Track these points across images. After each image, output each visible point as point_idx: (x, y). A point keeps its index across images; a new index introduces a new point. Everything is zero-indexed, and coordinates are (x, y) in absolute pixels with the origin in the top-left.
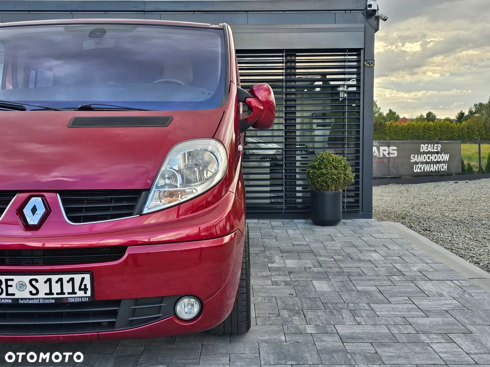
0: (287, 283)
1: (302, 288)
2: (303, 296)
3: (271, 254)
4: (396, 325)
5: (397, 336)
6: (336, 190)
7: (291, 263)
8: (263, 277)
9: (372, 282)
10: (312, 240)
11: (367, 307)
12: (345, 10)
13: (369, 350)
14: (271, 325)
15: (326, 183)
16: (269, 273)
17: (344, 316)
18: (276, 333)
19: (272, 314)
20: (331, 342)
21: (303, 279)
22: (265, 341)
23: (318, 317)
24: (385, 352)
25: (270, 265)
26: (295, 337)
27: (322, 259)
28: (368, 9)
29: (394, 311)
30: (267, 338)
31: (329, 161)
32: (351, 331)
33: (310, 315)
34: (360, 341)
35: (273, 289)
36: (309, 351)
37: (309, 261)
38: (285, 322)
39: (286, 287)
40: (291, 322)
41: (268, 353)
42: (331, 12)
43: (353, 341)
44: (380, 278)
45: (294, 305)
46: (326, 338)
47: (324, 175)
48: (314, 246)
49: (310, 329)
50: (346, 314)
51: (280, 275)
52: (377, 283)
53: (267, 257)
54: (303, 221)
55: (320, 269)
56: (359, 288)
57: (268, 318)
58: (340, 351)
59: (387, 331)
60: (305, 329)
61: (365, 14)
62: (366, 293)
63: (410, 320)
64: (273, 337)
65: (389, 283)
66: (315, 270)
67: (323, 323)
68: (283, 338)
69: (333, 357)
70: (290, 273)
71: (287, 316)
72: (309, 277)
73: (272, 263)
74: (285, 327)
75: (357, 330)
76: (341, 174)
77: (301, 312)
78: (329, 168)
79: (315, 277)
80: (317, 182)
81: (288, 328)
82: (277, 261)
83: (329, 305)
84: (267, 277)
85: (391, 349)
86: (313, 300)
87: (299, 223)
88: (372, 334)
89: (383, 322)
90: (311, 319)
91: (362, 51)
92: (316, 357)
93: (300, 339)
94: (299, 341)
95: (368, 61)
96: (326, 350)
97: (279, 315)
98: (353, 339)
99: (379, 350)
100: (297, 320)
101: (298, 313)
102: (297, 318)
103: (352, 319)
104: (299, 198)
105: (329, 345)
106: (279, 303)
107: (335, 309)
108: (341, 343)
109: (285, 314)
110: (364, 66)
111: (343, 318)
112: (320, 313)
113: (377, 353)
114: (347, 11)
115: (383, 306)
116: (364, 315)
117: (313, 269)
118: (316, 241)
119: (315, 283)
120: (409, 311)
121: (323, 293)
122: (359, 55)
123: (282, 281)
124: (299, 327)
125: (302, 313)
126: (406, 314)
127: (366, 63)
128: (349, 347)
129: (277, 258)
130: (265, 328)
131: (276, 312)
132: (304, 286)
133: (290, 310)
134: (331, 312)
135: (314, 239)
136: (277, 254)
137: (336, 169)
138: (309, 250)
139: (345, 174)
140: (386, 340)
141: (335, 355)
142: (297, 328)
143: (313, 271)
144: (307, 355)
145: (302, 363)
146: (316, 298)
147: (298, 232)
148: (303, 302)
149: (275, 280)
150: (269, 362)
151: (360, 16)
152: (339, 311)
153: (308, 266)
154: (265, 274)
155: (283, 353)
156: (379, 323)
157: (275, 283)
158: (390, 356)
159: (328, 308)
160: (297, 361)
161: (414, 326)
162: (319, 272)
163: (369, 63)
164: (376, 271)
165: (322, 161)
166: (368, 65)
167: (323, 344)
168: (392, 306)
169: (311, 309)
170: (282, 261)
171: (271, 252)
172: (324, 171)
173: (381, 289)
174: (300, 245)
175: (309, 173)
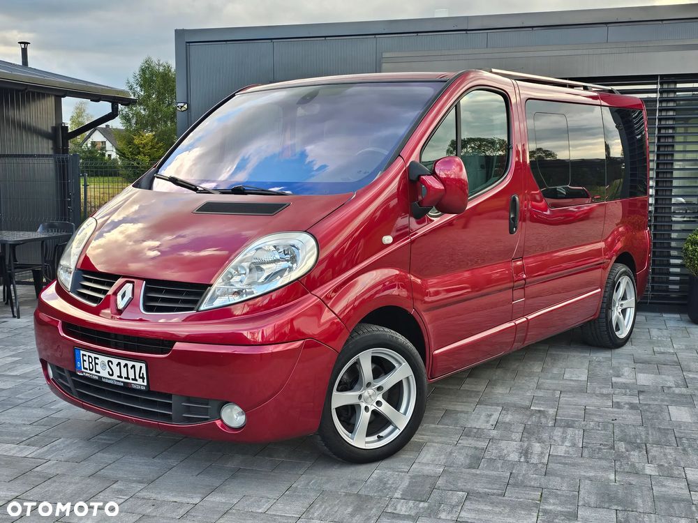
0: (633, 407)
1: (652, 414)
2: (651, 425)
3: (619, 363)
7: (644, 379)
8: (603, 395)
10: (684, 347)
14: (600, 458)
16: (610, 390)
18: (605, 469)
19: (605, 445)
20: (675, 488)
21: (656, 403)
22: (589, 478)
23: (665, 455)
25: (614, 379)
26: (629, 477)
27: (691, 376)
30: (592, 474)
33: (654, 451)
35: (613, 413)
36: (642, 497)
37: (671, 378)
38: (619, 457)
39: (631, 411)
40: (628, 458)
41: (590, 493)
45: (636, 436)
46: (669, 483)
48: (684, 356)
49: (650, 469)
51: (625, 395)
53: (613, 368)
54: (677, 316)
55: (684, 390)
57: (597, 450)
58: (684, 500)
60: (644, 468)
64: (600, 474)
66: (677, 391)
67: (670, 463)
68: (612, 477)
69: (673, 508)
70: (640, 392)
71: (624, 450)
72: (666, 401)
73: (618, 376)
74: (618, 463)
77: (643, 447)
79: (674, 401)
81: (621, 465)
82: (626, 374)
83: (684, 441)
84: (607, 396)
86: (665, 432)
87: (670, 319)
90: (654, 457)
92: (650, 504)
93: (633, 480)
94: (632, 482)
96: (664, 498)
97: (613, 447)
100: (635, 456)
101: (638, 447)
102: (636, 454)
104: (674, 283)
105: (671, 492)
106: (617, 431)
107: (690, 446)
108: (687, 491)
109: (622, 446)
112: (668, 450)
117: (674, 389)
118: (688, 348)
119: (673, 409)
121: (679, 425)
123: (626, 403)
124: (637, 465)
125: (644, 448)
129: (626, 371)
130: (591, 462)
131: (610, 443)
132: (656, 412)
133: (630, 443)
134: (684, 450)
135: (686, 346)
136: (627, 364)
138: (675, 362)
141: (675, 505)
142: (633, 465)
143: (674, 393)
144: (639, 501)
145: (630, 509)
146: (668, 429)
147: (665, 332)
148: (648, 434)
149: (618, 400)
150: (588, 504)
152: (696, 449)
153: (669, 384)
154: (605, 391)
155: (609, 495)
157: (617, 405)
159: (682, 444)
160: (624, 506)
162: (682, 395)
167: (663, 489)
169: (658, 443)
170: (632, 375)
171: (620, 360)
174: (663, 353)
175: (687, 250)
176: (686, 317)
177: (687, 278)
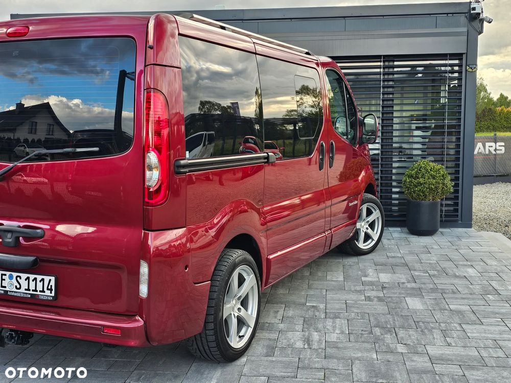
0: (380, 299)
1: (395, 304)
2: (396, 313)
3: (365, 266)
4: (486, 348)
5: (486, 360)
6: (433, 200)
7: (384, 277)
8: (357, 291)
9: (466, 301)
10: (408, 252)
11: (459, 328)
12: (447, 14)
13: (457, 372)
14: (363, 342)
15: (423, 192)
16: (362, 288)
17: (435, 336)
18: (368, 350)
19: (365, 331)
20: (421, 362)
21: (396, 295)
22: (358, 359)
23: (409, 336)
24: (473, 375)
25: (363, 279)
26: (387, 355)
27: (417, 273)
28: (472, 12)
29: (485, 333)
30: (359, 355)
31: (427, 170)
32: (441, 352)
33: (401, 333)
34: (449, 362)
35: (366, 305)
36: (399, 371)
37: (403, 276)
38: (377, 340)
39: (379, 303)
40: (383, 340)
41: (360, 371)
42: (431, 15)
43: (443, 363)
44: (474, 296)
45: (386, 322)
46: (416, 358)
47: (421, 184)
48: (409, 258)
49: (401, 349)
50: (437, 334)
51: (373, 290)
52: (471, 302)
53: (361, 270)
54: (399, 229)
55: (413, 285)
56: (452, 307)
57: (360, 335)
58: (429, 372)
59: (477, 353)
60: (396, 348)
61: (468, 17)
62: (459, 312)
63: (501, 343)
64: (365, 354)
65: (483, 302)
66: (409, 285)
67: (414, 342)
68: (375, 356)
69: (422, 378)
70: (383, 288)
71: (379, 334)
72: (403, 294)
73: (366, 276)
74: (377, 345)
75: (447, 351)
76: (439, 183)
77: (392, 330)
78: (426, 178)
79: (408, 293)
80: (414, 192)
81: (380, 346)
82: (371, 274)
83: (421, 324)
84: (360, 291)
85: (479, 373)
86: (405, 318)
87: (394, 231)
88: (461, 356)
89: (473, 344)
90: (402, 338)
91: (464, 56)
92: (406, 376)
93: (390, 357)
94: (390, 360)
95: (471, 66)
96: (415, 371)
97: (371, 333)
98: (442, 360)
99: (466, 373)
100: (388, 338)
101: (389, 331)
102: (389, 337)
103: (443, 339)
104: (395, 205)
105: (419, 365)
106: (372, 319)
107: (426, 328)
108: (430, 364)
109: (377, 331)
110: (466, 70)
111: (434, 338)
112: (411, 332)
113: (464, 375)
114: (449, 15)
115: (475, 327)
116: (455, 336)
117: (407, 284)
118: (411, 253)
119: (408, 300)
120: (500, 334)
121: (415, 311)
122: (461, 59)
123: (375, 297)
124: (391, 345)
125: (394, 331)
126: (497, 337)
127: (468, 68)
128: (438, 368)
129: (371, 272)
130: (357, 345)
131: (369, 329)
132: (397, 303)
133: (383, 328)
134: (422, 331)
135: (409, 251)
136: (370, 266)
137: (434, 178)
138: (403, 264)
139: (443, 184)
140: (475, 363)
141: (424, 376)
142: (388, 346)
143: (407, 287)
144: (397, 374)
146: (408, 316)
147: (393, 242)
148: (395, 320)
149: (368, 295)
150: (361, 379)
151: (463, 19)
152: (431, 331)
153: (403, 281)
154: (358, 288)
155: (374, 371)
156: (469, 345)
157: (368, 299)
158: (478, 380)
159: (420, 327)
161: (504, 349)
162: (413, 289)
163: (471, 68)
164: (470, 288)
165: (420, 170)
166: (470, 70)
167: (413, 364)
168: (484, 327)
169: (403, 327)
170: (375, 275)
171: (364, 264)
172: (421, 180)
173: (475, 308)
174: (394, 257)
175: (405, 181)
176: (405, 230)
177: (406, 201)
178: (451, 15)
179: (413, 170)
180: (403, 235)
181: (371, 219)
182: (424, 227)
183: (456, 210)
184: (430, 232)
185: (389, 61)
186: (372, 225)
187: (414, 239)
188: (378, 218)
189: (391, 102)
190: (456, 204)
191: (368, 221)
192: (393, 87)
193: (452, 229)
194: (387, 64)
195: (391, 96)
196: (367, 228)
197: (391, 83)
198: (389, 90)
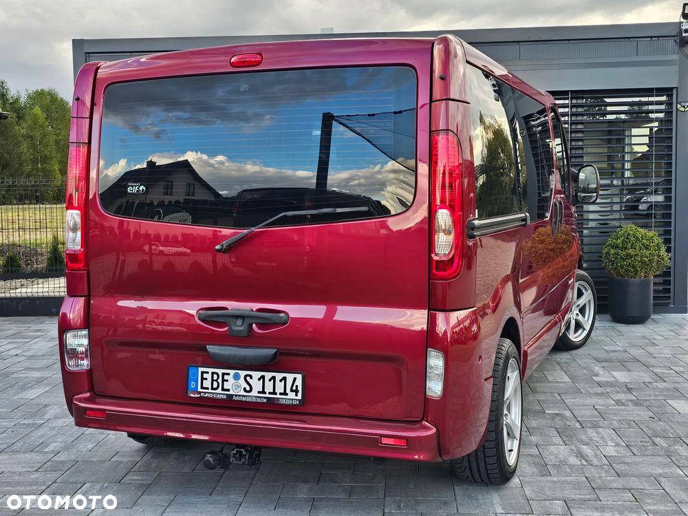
0: (635, 403)
6: (645, 276)
10: (628, 345)
12: (651, 37)
15: (634, 267)
18: (667, 465)
19: (645, 442)
28: (684, 35)
30: (660, 471)
31: (637, 239)
40: (677, 452)
42: (631, 40)
47: (631, 257)
57: (643, 447)
61: (678, 41)
64: (667, 470)
66: (659, 385)
68: (680, 472)
76: (653, 255)
78: (638, 248)
79: (666, 395)
80: (622, 267)
81: (678, 461)
91: (675, 91)
95: (683, 104)
110: (677, 110)
114: (653, 39)
118: (632, 345)
122: (670, 96)
127: (679, 106)
130: (649, 460)
132: (660, 407)
133: (665, 438)
137: (647, 249)
139: (659, 256)
146: (685, 422)
151: (671, 44)
163: (684, 107)
165: (627, 238)
166: (682, 109)
172: (631, 251)
174: (614, 351)
175: (607, 253)
177: (608, 279)
178: (656, 39)
179: (618, 238)
180: (609, 324)
181: (582, 301)
182: (634, 312)
183: (668, 291)
184: (640, 320)
185: (577, 98)
186: (582, 311)
187: (624, 328)
188: (589, 301)
189: (580, 152)
190: (668, 282)
191: (579, 305)
192: (582, 132)
193: (663, 315)
194: (574, 101)
195: (580, 143)
196: (577, 314)
197: (580, 126)
198: (577, 136)
